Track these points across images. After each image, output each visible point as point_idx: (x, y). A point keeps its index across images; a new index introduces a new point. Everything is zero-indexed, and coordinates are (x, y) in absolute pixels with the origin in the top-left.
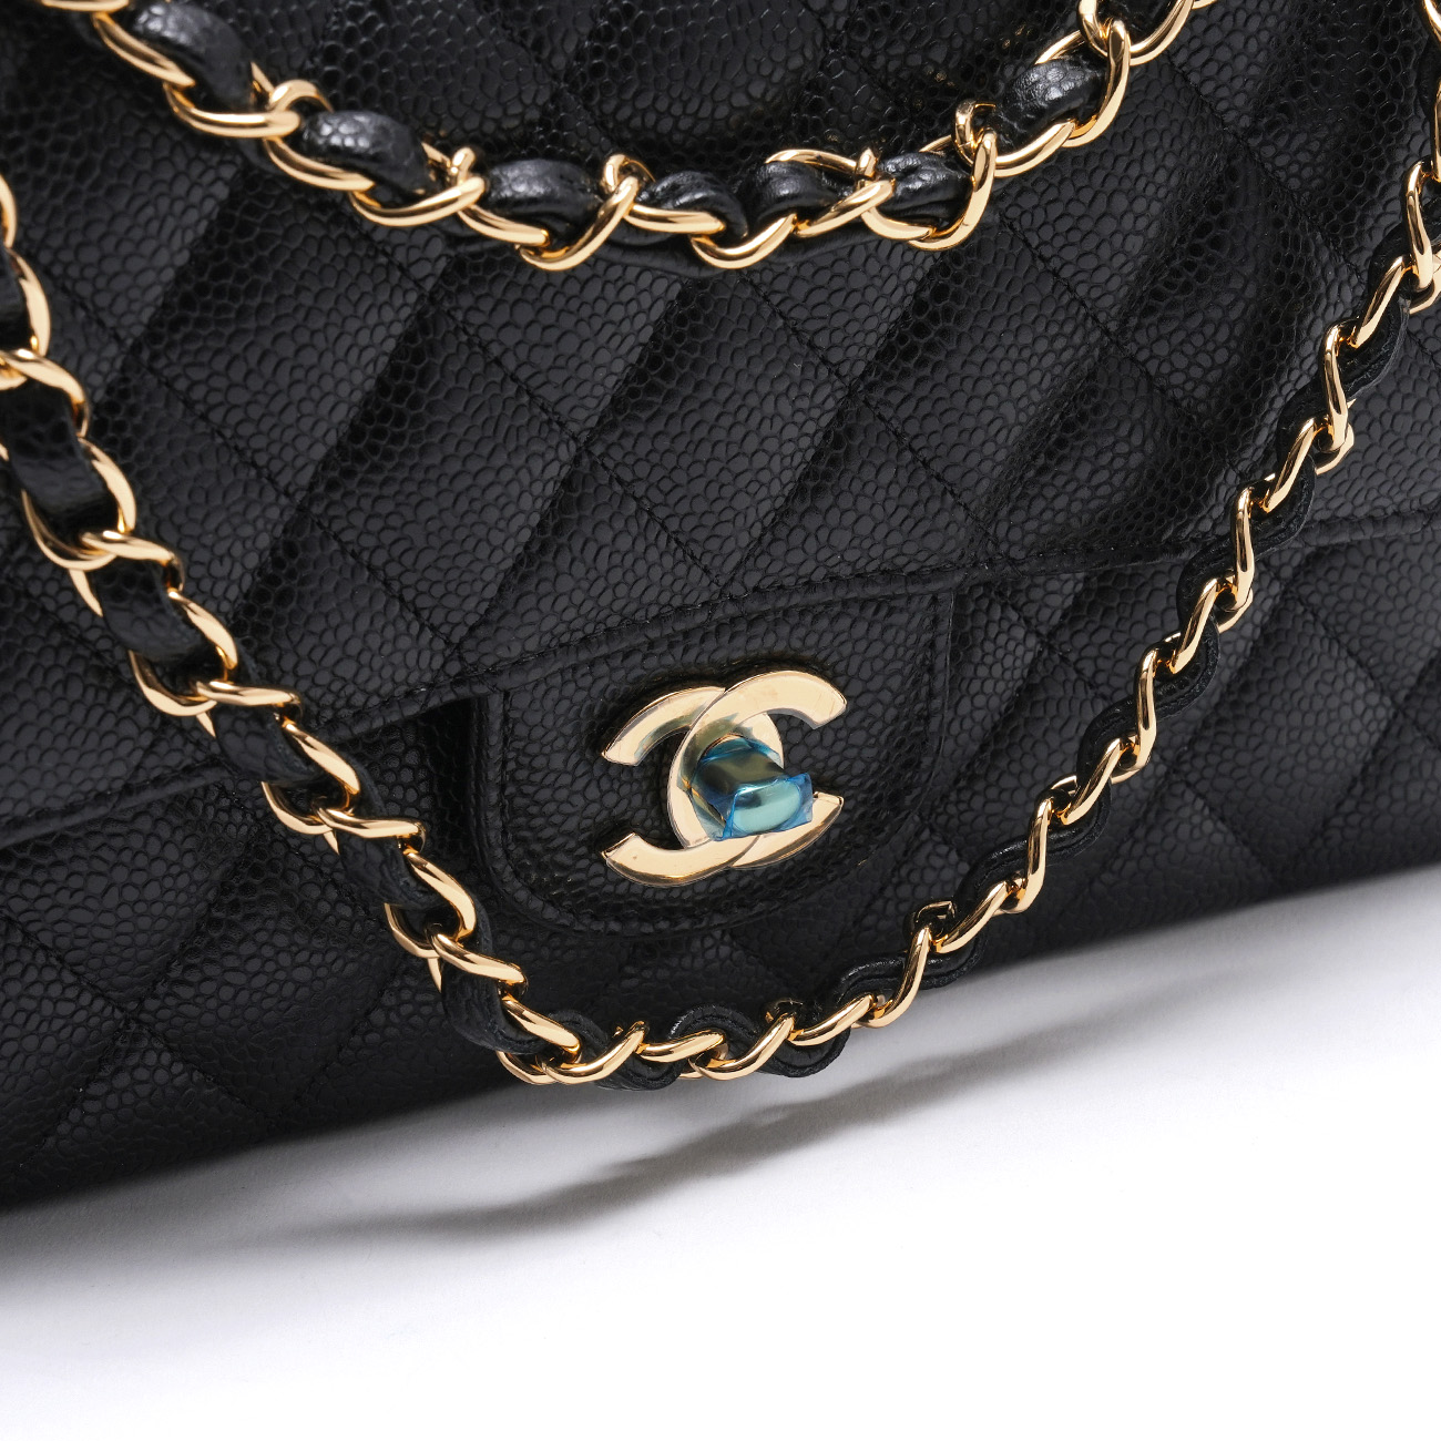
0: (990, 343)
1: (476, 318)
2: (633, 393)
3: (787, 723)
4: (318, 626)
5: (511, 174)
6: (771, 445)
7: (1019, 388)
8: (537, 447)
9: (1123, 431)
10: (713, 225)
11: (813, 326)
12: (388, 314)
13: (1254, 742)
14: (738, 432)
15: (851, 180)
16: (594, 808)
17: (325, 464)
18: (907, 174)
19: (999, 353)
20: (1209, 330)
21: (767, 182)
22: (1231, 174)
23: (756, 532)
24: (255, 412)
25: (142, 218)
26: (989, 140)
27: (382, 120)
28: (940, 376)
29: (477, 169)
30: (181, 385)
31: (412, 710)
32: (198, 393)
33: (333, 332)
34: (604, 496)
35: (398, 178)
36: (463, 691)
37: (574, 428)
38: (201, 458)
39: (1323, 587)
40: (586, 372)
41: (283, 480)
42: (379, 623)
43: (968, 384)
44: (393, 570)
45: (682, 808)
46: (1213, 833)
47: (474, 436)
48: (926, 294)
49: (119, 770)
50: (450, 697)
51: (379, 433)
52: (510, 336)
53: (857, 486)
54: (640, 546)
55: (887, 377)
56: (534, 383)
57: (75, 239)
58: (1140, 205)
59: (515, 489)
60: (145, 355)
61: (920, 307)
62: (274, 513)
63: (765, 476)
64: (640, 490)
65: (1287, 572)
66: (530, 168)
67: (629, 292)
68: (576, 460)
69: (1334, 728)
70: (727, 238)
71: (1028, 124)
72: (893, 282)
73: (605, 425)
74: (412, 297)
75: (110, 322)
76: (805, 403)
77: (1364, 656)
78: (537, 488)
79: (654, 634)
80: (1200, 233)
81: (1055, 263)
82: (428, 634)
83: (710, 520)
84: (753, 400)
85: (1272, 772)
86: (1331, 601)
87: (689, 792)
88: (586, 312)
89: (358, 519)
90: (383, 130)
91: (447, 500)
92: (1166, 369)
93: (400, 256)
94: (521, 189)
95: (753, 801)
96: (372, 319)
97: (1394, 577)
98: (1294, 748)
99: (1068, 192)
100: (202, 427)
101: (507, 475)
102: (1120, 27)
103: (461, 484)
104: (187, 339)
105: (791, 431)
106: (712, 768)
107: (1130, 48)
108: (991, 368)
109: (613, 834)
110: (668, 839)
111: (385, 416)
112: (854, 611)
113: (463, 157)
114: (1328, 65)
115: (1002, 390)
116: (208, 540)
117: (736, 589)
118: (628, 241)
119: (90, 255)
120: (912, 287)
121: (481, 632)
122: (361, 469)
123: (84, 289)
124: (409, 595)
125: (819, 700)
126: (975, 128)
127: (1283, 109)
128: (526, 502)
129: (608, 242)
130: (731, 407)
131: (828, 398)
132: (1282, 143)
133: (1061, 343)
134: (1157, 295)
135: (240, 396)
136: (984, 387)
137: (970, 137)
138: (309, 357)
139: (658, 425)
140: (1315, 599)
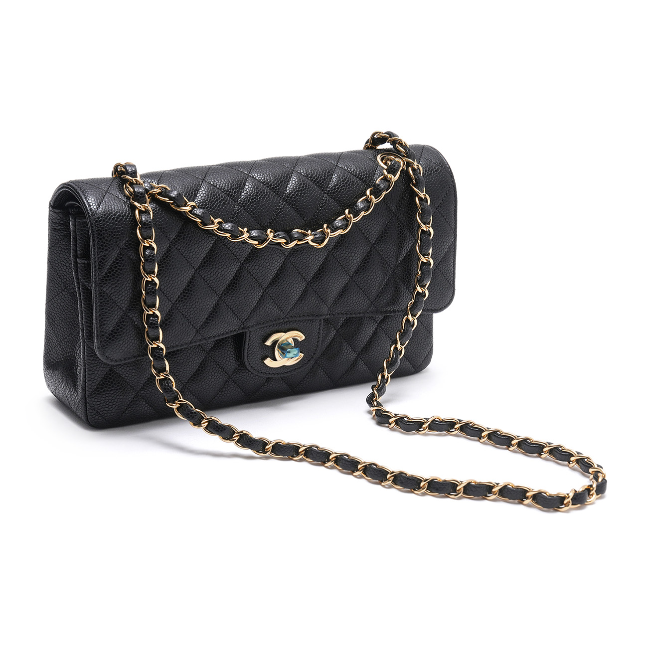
0: (331, 277)
1: (249, 268)
2: (273, 282)
3: (295, 340)
4: (222, 317)
5: (253, 232)
6: (295, 292)
7: (336, 285)
8: (258, 290)
9: (352, 293)
10: (284, 241)
11: (302, 272)
12: (236, 266)
13: (372, 351)
14: (290, 289)
15: (307, 235)
16: (262, 353)
17: (224, 291)
18: (315, 235)
19: (332, 279)
20: (367, 277)
21: (293, 235)
22: (371, 250)
23: (292, 306)
24: (214, 281)
25: (199, 249)
26: (329, 231)
27: (233, 224)
28: (323, 282)
29: (247, 232)
30: (203, 276)
31: (235, 333)
32: (205, 278)
33: (227, 269)
34: (268, 298)
35: (235, 234)
36: (244, 331)
37: (263, 287)
38: (205, 288)
39: (385, 325)
40: (266, 278)
41: (218, 293)
42: (231, 318)
43: (327, 283)
44: (234, 309)
45: (277, 354)
46: (365, 368)
47: (248, 287)
48: (321, 268)
49: (190, 339)
50: (241, 331)
51: (233, 286)
52: (254, 271)
53: (308, 299)
54: (273, 308)
55: (314, 282)
56: (258, 279)
57: (189, 252)
58: (356, 255)
59: (254, 297)
60: (198, 271)
61: (320, 270)
62: (216, 298)
63: (294, 297)
64: (273, 298)
65: (378, 322)
66: (256, 231)
67: (273, 265)
68: (263, 293)
69: (386, 350)
70: (287, 243)
71: (335, 229)
72: (315, 266)
73: (268, 287)
74: (239, 264)
75: (193, 265)
76: (300, 285)
77: (391, 338)
78: (257, 297)
79: (274, 323)
80: (365, 260)
81: (342, 264)
82: (239, 320)
83: (284, 304)
84: (292, 284)
85: (375, 357)
86: (386, 327)
87: (279, 351)
88: (267, 267)
89: (229, 300)
90: (233, 226)
91: (243, 297)
92: (360, 283)
93: (238, 257)
94: (254, 234)
95: (289, 352)
96: (233, 267)
97: (397, 324)
98: (379, 353)
99: (344, 252)
100: (206, 283)
101: (253, 294)
102: (351, 215)
103: (245, 295)
104: (204, 269)
105: (298, 290)
106: (282, 347)
107: (353, 219)
108: (331, 281)
109: (265, 358)
110: (275, 359)
111: (234, 283)
112: (307, 321)
113: (246, 229)
114: (387, 233)
115: (333, 285)
116: (206, 302)
117: (288, 316)
118: (271, 243)
119: (191, 254)
120: (319, 267)
121: (247, 320)
122: (230, 292)
123: (190, 260)
124: (236, 313)
125: (301, 337)
126: (327, 229)
127: (380, 240)
128: (255, 299)
129: (268, 244)
130: (289, 285)
131: (304, 285)
132: (380, 246)
133: (343, 277)
134: (358, 270)
135: (212, 279)
136: (330, 284)
137: (326, 230)
138: (223, 273)
139: (277, 287)
140: (383, 327)
